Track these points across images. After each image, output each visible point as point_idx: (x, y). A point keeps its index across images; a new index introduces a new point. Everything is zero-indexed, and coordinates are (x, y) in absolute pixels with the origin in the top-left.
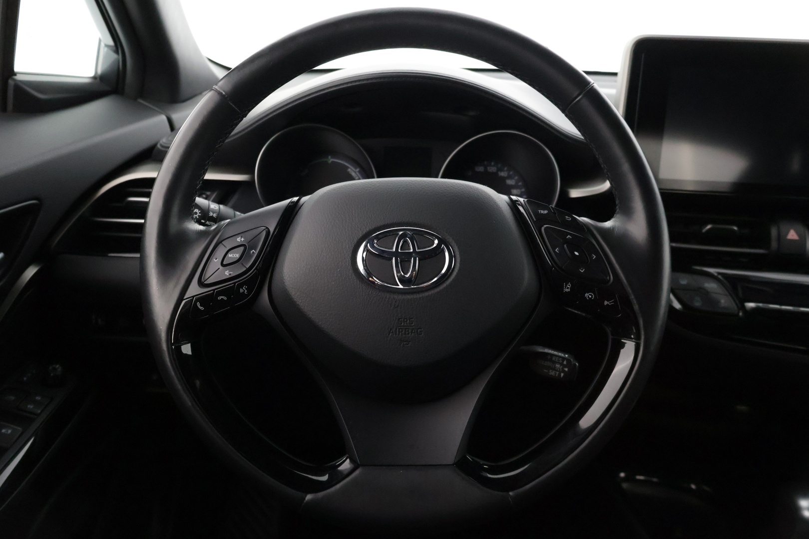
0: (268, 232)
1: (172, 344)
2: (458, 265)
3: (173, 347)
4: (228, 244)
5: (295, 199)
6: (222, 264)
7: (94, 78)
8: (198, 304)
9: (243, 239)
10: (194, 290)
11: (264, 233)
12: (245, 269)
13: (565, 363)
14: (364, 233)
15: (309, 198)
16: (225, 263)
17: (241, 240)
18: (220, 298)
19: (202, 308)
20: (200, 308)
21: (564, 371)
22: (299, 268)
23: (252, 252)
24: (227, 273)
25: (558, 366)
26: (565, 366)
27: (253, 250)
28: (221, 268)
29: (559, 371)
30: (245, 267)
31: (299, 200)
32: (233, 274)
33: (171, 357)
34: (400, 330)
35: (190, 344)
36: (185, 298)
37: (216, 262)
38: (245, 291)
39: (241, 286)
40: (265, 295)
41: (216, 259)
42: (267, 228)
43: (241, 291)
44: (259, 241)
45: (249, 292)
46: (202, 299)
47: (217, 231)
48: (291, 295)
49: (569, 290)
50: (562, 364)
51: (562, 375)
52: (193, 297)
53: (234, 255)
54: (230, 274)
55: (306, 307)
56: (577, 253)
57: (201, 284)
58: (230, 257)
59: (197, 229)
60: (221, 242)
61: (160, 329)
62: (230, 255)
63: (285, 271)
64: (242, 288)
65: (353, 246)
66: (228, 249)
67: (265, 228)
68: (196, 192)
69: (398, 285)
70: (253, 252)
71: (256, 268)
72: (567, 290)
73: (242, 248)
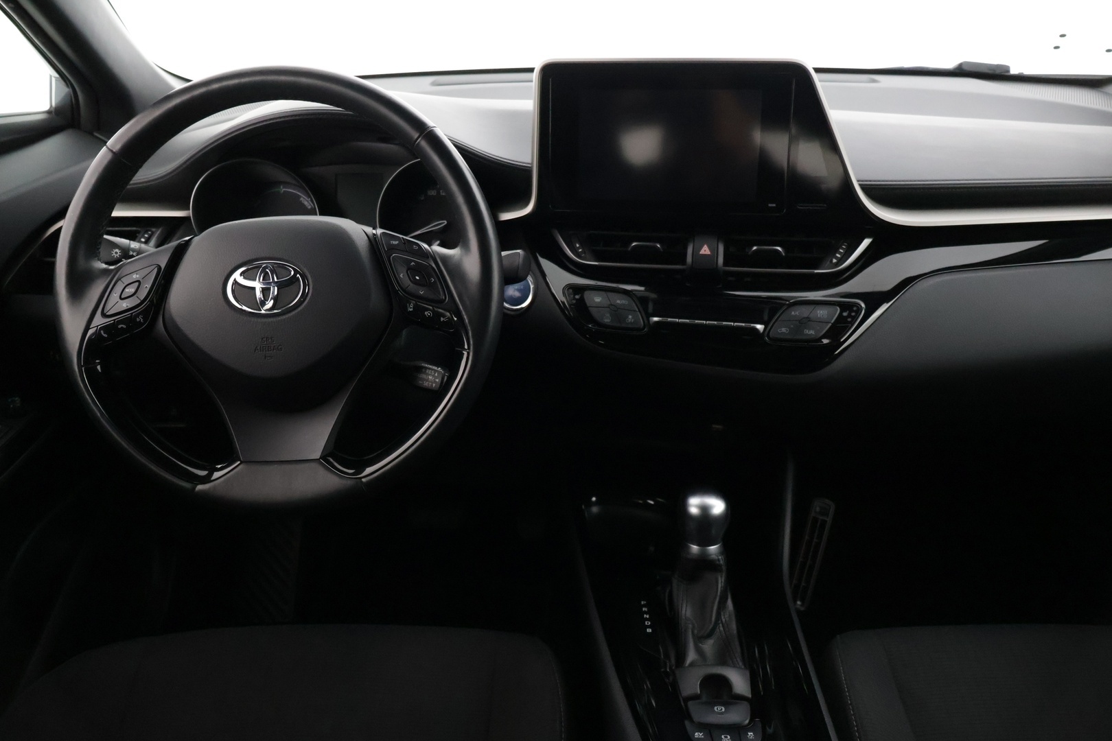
0: (159, 268)
1: (82, 366)
2: (311, 291)
3: (83, 369)
4: (126, 280)
6: (121, 298)
7: (49, 112)
8: (102, 332)
10: (99, 321)
11: (156, 270)
12: (139, 302)
13: (436, 375)
14: (233, 267)
16: (123, 297)
17: (137, 277)
18: (120, 326)
19: (105, 335)
21: (435, 382)
23: (145, 286)
24: (125, 305)
25: (430, 377)
26: (436, 378)
27: (147, 285)
28: (120, 301)
29: (432, 382)
30: (140, 300)
32: (130, 306)
36: (91, 328)
37: (115, 296)
38: (141, 320)
39: (137, 316)
40: (160, 324)
41: (116, 294)
42: (159, 265)
43: (138, 320)
44: (151, 277)
45: (145, 319)
46: (106, 328)
47: (118, 270)
49: (412, 309)
50: (433, 376)
51: (434, 385)
52: (97, 326)
53: (130, 290)
54: (128, 306)
55: (188, 332)
56: (417, 278)
57: (104, 315)
58: (127, 292)
59: (101, 268)
60: (120, 279)
61: (72, 354)
62: (127, 290)
64: (139, 318)
65: (224, 278)
66: (124, 285)
67: (157, 266)
71: (149, 300)
72: (411, 310)
73: (137, 284)
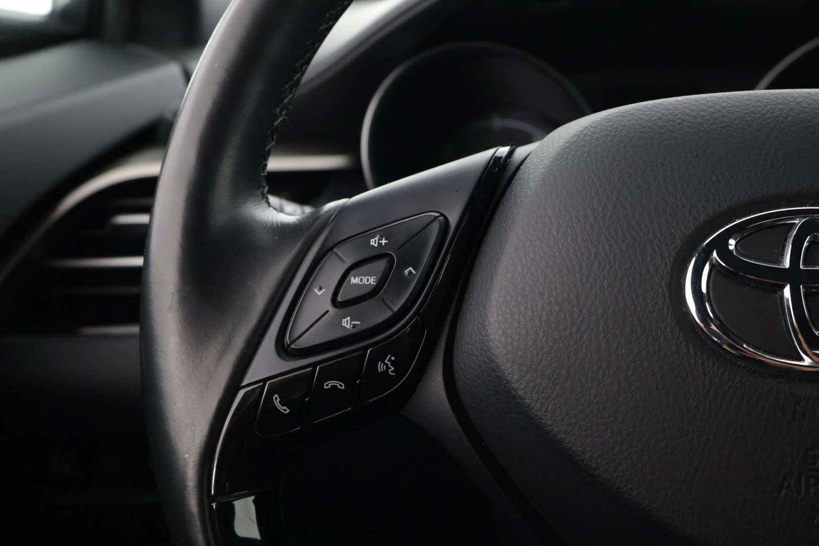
0: (445, 224)
1: (212, 499)
3: (214, 505)
4: (349, 253)
5: (503, 151)
6: (335, 302)
7: (51, 15)
8: (277, 400)
9: (384, 242)
10: (267, 363)
11: (435, 228)
12: (389, 314)
14: (702, 221)
15: (538, 147)
16: (340, 298)
17: (380, 244)
18: (328, 385)
19: (284, 410)
20: (282, 408)
22: (529, 313)
23: (406, 272)
24: (347, 324)
27: (410, 268)
28: (332, 310)
30: (390, 308)
31: (511, 153)
32: (361, 326)
33: (209, 529)
34: (812, 482)
35: (253, 498)
36: (244, 383)
37: (319, 294)
38: (388, 368)
39: (379, 355)
40: (435, 382)
41: (321, 289)
42: (442, 215)
43: (381, 367)
44: (424, 245)
45: (400, 371)
46: (285, 387)
48: (508, 382)
52: (264, 381)
53: (363, 280)
54: (354, 326)
55: (549, 415)
57: (283, 349)
58: (354, 285)
59: (275, 220)
60: (331, 249)
61: (185, 460)
62: (353, 280)
63: (492, 321)
64: (383, 362)
65: (673, 254)
66: (349, 264)
67: (437, 215)
68: (272, 135)
69: (802, 359)
70: (410, 272)
71: (417, 313)
73: (381, 265)
